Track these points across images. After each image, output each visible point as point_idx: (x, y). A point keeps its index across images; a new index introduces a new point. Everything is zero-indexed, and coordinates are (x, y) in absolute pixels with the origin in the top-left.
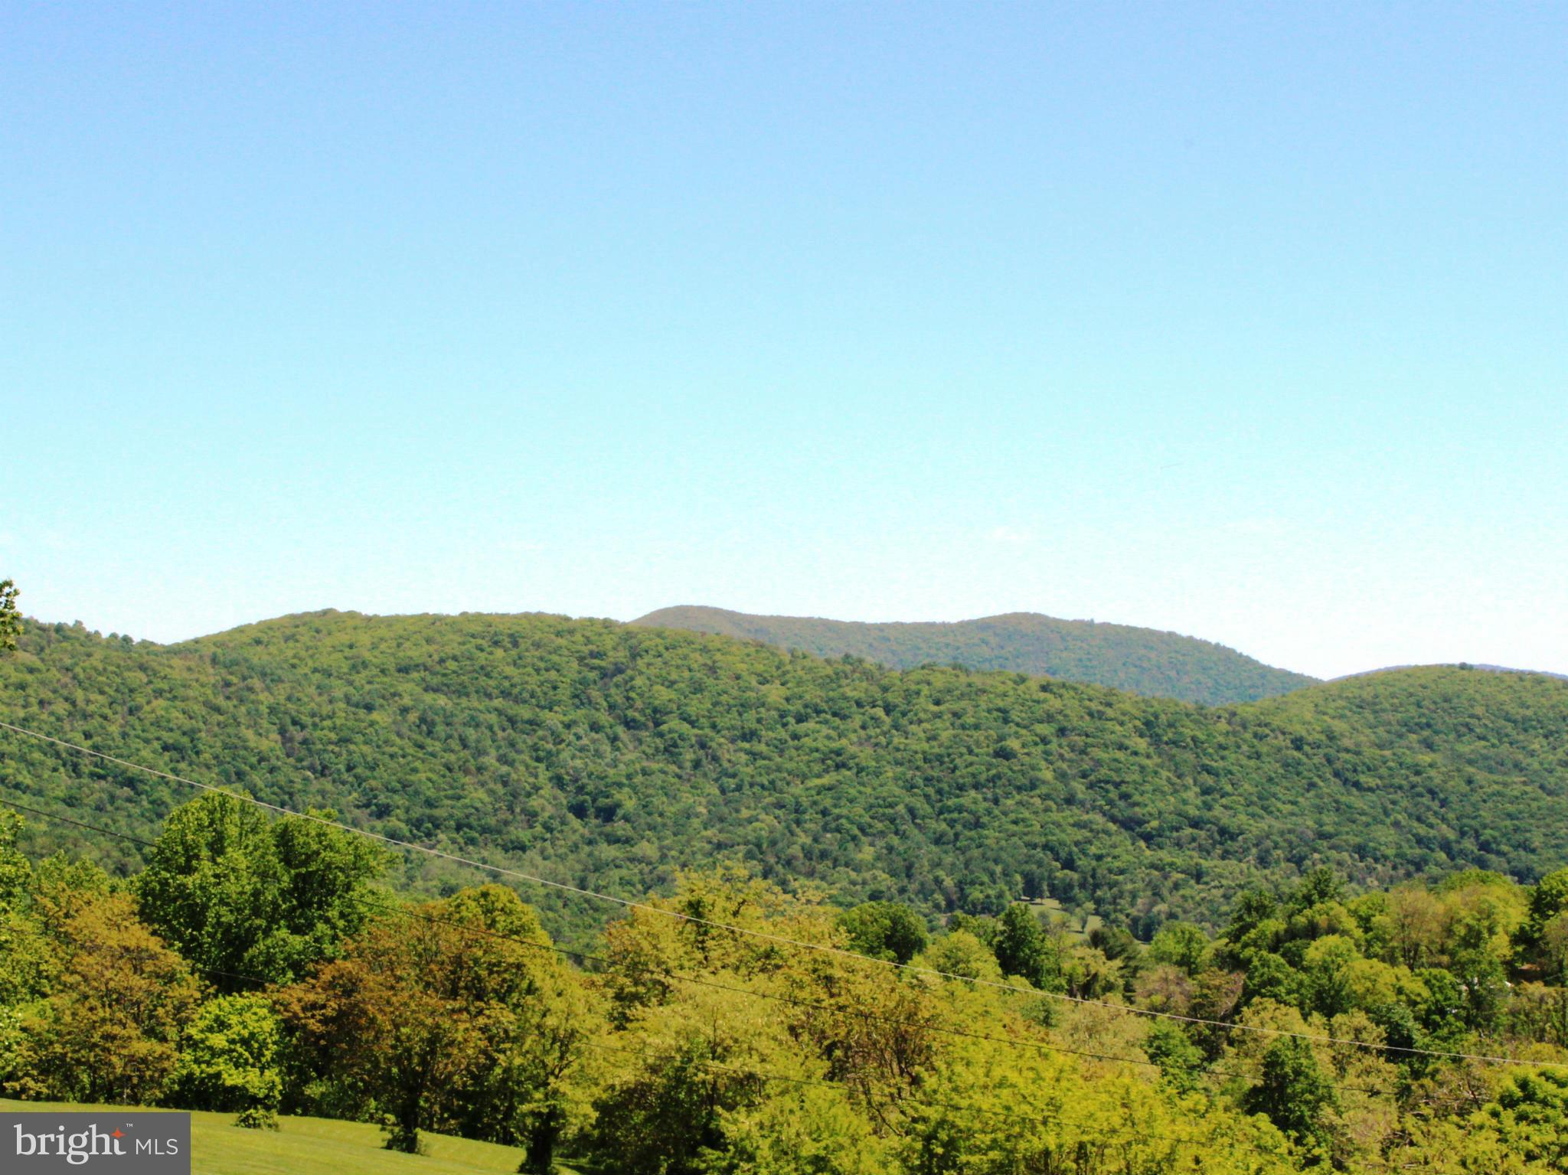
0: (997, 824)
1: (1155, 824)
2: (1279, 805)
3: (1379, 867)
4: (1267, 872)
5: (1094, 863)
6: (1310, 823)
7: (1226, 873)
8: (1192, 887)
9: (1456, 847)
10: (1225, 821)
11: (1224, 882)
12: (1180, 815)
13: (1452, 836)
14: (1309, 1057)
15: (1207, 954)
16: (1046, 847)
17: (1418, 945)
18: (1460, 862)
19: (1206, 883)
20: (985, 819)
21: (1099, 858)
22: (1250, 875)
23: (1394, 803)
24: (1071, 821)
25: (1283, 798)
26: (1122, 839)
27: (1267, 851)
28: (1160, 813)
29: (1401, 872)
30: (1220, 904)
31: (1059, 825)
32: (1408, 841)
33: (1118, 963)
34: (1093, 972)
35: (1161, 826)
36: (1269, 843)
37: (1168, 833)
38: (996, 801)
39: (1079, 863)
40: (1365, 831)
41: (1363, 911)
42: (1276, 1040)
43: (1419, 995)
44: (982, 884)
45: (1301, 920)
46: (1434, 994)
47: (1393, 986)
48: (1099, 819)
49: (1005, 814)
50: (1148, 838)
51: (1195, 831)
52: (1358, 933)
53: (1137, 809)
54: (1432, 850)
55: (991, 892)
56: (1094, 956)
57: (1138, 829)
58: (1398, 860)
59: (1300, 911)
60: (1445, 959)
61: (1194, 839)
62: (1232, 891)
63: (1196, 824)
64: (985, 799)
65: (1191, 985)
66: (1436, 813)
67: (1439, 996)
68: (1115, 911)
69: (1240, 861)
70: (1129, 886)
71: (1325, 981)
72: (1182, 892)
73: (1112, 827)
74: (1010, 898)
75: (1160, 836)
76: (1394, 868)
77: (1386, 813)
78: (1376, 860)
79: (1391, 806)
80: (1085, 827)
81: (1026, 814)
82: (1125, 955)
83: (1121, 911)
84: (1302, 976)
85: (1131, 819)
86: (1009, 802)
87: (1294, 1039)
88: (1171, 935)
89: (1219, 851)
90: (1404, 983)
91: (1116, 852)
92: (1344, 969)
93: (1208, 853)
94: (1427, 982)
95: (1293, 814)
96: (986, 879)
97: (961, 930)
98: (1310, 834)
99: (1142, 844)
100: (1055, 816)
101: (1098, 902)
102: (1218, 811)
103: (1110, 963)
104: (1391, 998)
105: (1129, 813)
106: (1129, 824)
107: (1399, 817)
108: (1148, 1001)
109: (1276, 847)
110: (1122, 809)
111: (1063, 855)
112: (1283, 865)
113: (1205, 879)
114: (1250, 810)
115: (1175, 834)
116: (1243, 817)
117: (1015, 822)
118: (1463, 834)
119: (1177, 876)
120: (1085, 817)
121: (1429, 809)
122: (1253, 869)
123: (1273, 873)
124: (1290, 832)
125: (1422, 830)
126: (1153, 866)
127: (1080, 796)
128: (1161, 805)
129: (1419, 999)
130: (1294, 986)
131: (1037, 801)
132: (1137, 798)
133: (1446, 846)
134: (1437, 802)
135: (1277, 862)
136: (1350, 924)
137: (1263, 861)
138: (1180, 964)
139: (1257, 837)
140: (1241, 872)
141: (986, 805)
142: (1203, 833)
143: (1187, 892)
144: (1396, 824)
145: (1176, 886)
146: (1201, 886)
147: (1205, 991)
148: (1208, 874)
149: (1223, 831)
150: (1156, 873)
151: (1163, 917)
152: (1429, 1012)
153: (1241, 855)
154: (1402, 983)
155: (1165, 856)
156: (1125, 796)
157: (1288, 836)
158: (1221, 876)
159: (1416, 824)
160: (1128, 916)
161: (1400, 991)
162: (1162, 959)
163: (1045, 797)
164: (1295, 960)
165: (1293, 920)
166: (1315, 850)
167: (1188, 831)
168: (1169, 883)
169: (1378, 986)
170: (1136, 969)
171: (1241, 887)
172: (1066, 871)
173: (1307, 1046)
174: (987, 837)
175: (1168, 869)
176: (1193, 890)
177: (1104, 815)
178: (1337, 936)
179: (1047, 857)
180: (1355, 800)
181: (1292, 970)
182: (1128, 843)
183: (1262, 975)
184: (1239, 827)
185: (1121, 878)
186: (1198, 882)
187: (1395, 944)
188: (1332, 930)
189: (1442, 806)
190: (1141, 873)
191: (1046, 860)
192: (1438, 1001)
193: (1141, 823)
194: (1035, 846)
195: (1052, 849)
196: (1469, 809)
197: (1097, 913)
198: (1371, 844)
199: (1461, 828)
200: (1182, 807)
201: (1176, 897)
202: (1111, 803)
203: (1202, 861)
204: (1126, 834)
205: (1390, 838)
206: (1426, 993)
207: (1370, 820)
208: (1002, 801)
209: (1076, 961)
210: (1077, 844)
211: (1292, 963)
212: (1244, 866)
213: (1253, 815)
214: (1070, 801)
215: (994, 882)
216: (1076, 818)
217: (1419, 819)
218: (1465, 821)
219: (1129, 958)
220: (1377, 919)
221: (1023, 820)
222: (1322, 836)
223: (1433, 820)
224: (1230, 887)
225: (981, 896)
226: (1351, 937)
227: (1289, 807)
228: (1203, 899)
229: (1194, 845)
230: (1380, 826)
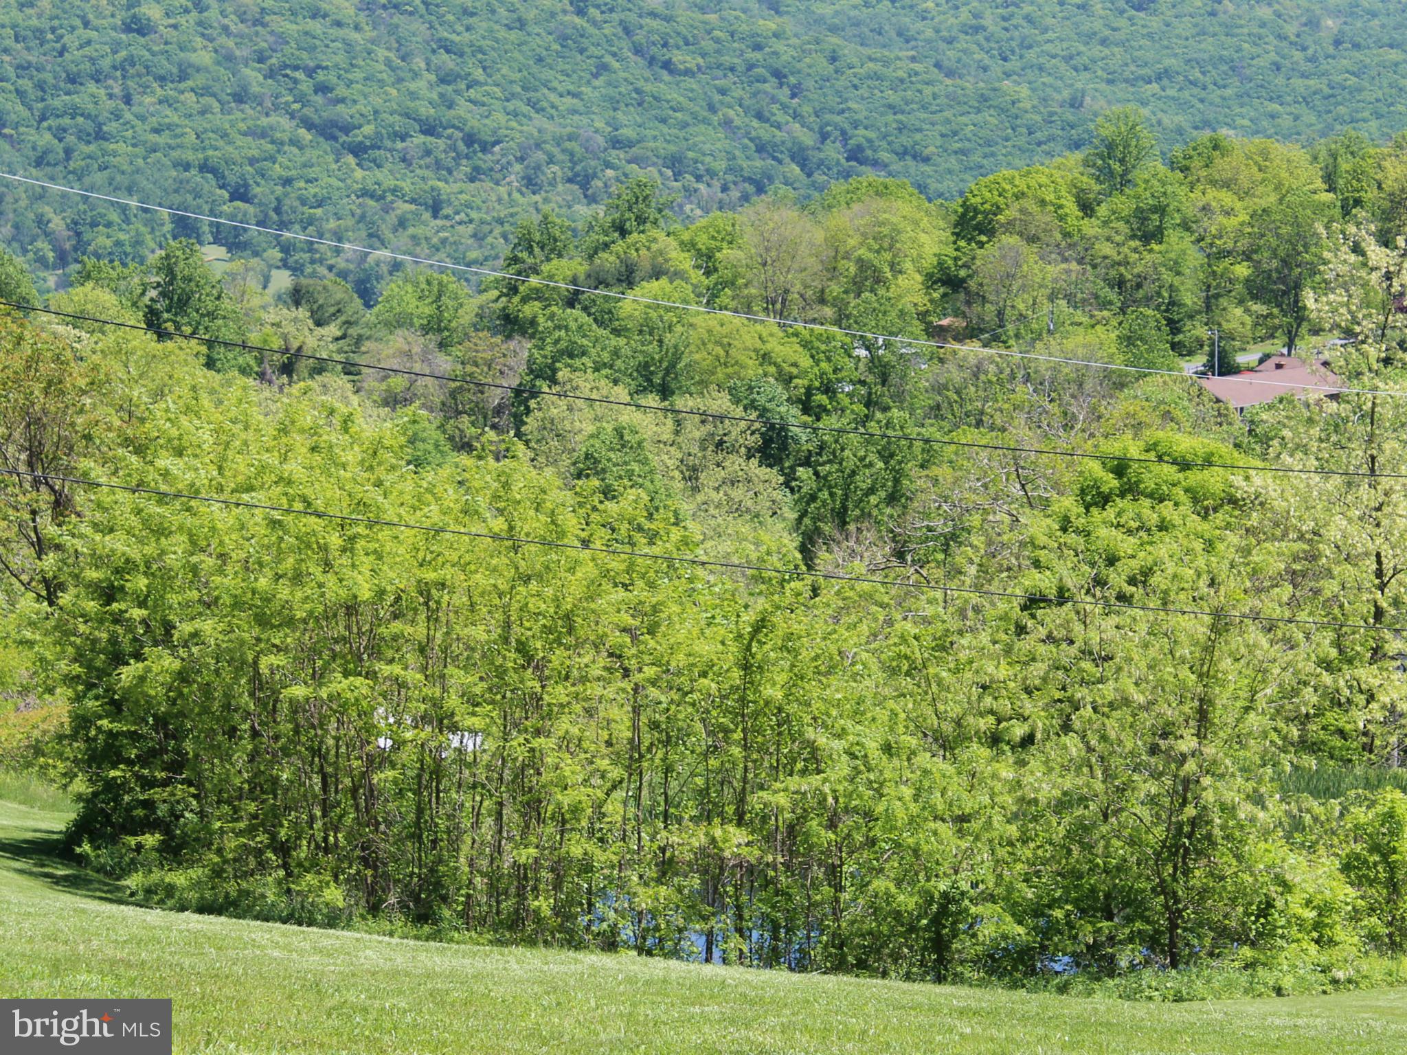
0: (129, 133)
1: (368, 129)
2: (553, 97)
3: (701, 186)
4: (537, 198)
5: (279, 190)
6: (599, 124)
7: (478, 201)
8: (425, 224)
9: (815, 156)
10: (474, 123)
11: (474, 215)
12: (407, 116)
13: (808, 139)
14: (644, 462)
15: (467, 316)
16: (204, 168)
17: (787, 291)
18: (819, 177)
19: (447, 217)
20: (111, 127)
21: (287, 182)
22: (512, 203)
23: (723, 92)
24: (243, 126)
25: (560, 89)
26: (320, 153)
27: (538, 168)
28: (376, 112)
29: (735, 194)
30: (469, 248)
31: (224, 135)
32: (745, 147)
33: (333, 330)
34: (295, 345)
35: (378, 133)
36: (540, 156)
37: (388, 144)
38: (128, 100)
39: (257, 190)
40: (682, 134)
41: (703, 241)
42: (592, 436)
43: (795, 365)
44: (109, 225)
45: (608, 260)
46: (817, 363)
47: (756, 351)
48: (284, 124)
49: (142, 118)
50: (358, 150)
51: (429, 139)
52: (697, 276)
53: (340, 108)
54: (780, 162)
55: (122, 236)
56: (295, 320)
57: (343, 138)
58: (730, 178)
59: (606, 246)
60: (828, 312)
61: (428, 153)
62: (486, 228)
63: (429, 129)
64: (111, 96)
65: (444, 363)
66: (784, 107)
67: (824, 365)
68: (313, 262)
69: (497, 184)
70: (332, 224)
71: (653, 348)
72: (411, 231)
73: (305, 135)
74: (152, 245)
75: (374, 147)
76: (725, 189)
77: (712, 108)
78: (699, 178)
79: (717, 97)
80: (263, 135)
81: (173, 117)
82: (343, 318)
83: (321, 261)
84: (615, 341)
85: (334, 124)
86: (148, 100)
87: (619, 433)
88: (410, 288)
89: (465, 168)
90: (773, 345)
91: (312, 173)
92: (679, 328)
93: (450, 172)
94: (806, 345)
95: (574, 112)
96: (114, 217)
97: (90, 285)
98: (600, 140)
99: (351, 160)
100: (218, 119)
101: (286, 248)
102: (463, 109)
103: (320, 331)
104: (752, 370)
105: (329, 113)
106: (329, 130)
107: (731, 113)
108: (384, 386)
109: (551, 161)
110: (320, 109)
111: (232, 178)
112: (560, 188)
113: (447, 211)
114: (510, 106)
115: (400, 145)
116: (501, 118)
117: (156, 131)
118: (824, 137)
119: (404, 207)
120: (264, 121)
121: (774, 100)
122: (516, 195)
123: (546, 200)
124: (571, 138)
125: (763, 131)
126: (365, 193)
127: (255, 89)
128: (377, 101)
129: (794, 371)
130: (606, 357)
131: (190, 98)
132: (341, 91)
133: (800, 156)
134: (786, 91)
135: (553, 183)
136: (684, 261)
137: (531, 183)
138: (426, 330)
139: (521, 147)
140: (500, 200)
141: (111, 104)
142: (441, 143)
143: (419, 231)
144: (727, 123)
145: (402, 223)
146: (439, 222)
147: (469, 369)
148: (449, 203)
149: (470, 140)
150: (372, 203)
151: (384, 269)
152: (809, 391)
153: (496, 175)
154: (769, 346)
155: (384, 177)
156: (322, 89)
157: (568, 145)
158: (468, 205)
159: (755, 123)
160: (330, 268)
161: (765, 358)
162: (400, 325)
163: (204, 91)
164: (606, 318)
165: (597, 261)
166: (608, 165)
167: (420, 139)
168: (392, 218)
169: (733, 352)
170: (359, 340)
171: (501, 222)
172: (238, 203)
173: (639, 444)
174: (115, 154)
175: (389, 198)
176: (430, 227)
177: (292, 117)
178: (664, 281)
179: (208, 183)
180: (666, 88)
181: (602, 332)
182: (330, 158)
183: (557, 342)
184: (495, 132)
185: (319, 212)
186: (435, 216)
187: (753, 291)
188: (657, 274)
189: (793, 96)
190: (350, 204)
191: (206, 187)
192: (823, 374)
193: (346, 129)
194: (187, 167)
195: (214, 171)
196: (832, 100)
197: (285, 265)
198: (690, 154)
199: (821, 128)
200: (411, 105)
201: (403, 239)
202: (301, 99)
203: (441, 184)
204: (326, 145)
205: (719, 145)
206: (805, 362)
207: (688, 119)
208: (136, 98)
209: (268, 329)
210: (252, 161)
211: (600, 323)
212: (503, 190)
213: (515, 114)
214: (240, 97)
215: (127, 221)
216: (250, 123)
217: (759, 116)
218: (828, 117)
219: (348, 323)
220: (726, 254)
221: (169, 127)
222: (616, 143)
223: (780, 117)
224: (482, 222)
225: (109, 243)
226: (687, 280)
227: (569, 101)
228: (444, 241)
229: (428, 160)
230: (702, 127)
